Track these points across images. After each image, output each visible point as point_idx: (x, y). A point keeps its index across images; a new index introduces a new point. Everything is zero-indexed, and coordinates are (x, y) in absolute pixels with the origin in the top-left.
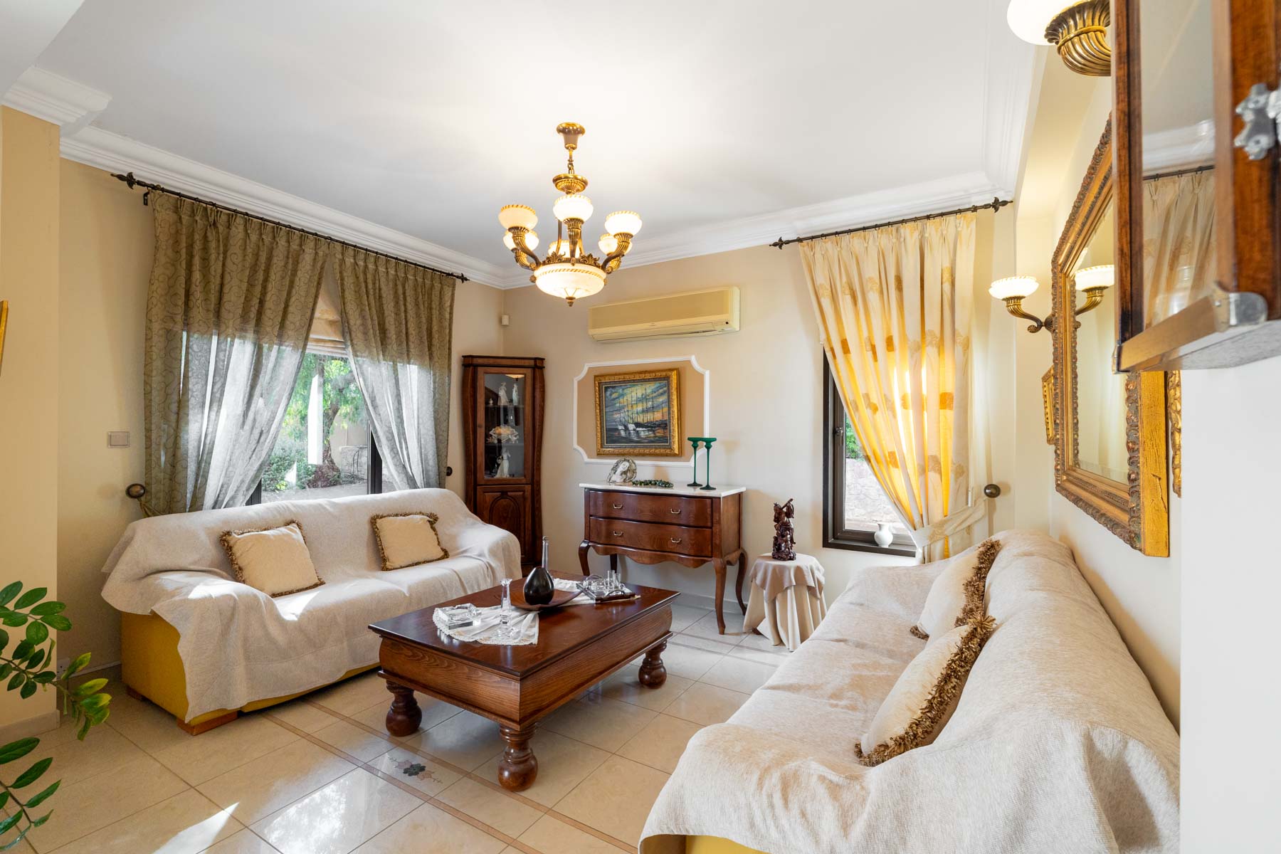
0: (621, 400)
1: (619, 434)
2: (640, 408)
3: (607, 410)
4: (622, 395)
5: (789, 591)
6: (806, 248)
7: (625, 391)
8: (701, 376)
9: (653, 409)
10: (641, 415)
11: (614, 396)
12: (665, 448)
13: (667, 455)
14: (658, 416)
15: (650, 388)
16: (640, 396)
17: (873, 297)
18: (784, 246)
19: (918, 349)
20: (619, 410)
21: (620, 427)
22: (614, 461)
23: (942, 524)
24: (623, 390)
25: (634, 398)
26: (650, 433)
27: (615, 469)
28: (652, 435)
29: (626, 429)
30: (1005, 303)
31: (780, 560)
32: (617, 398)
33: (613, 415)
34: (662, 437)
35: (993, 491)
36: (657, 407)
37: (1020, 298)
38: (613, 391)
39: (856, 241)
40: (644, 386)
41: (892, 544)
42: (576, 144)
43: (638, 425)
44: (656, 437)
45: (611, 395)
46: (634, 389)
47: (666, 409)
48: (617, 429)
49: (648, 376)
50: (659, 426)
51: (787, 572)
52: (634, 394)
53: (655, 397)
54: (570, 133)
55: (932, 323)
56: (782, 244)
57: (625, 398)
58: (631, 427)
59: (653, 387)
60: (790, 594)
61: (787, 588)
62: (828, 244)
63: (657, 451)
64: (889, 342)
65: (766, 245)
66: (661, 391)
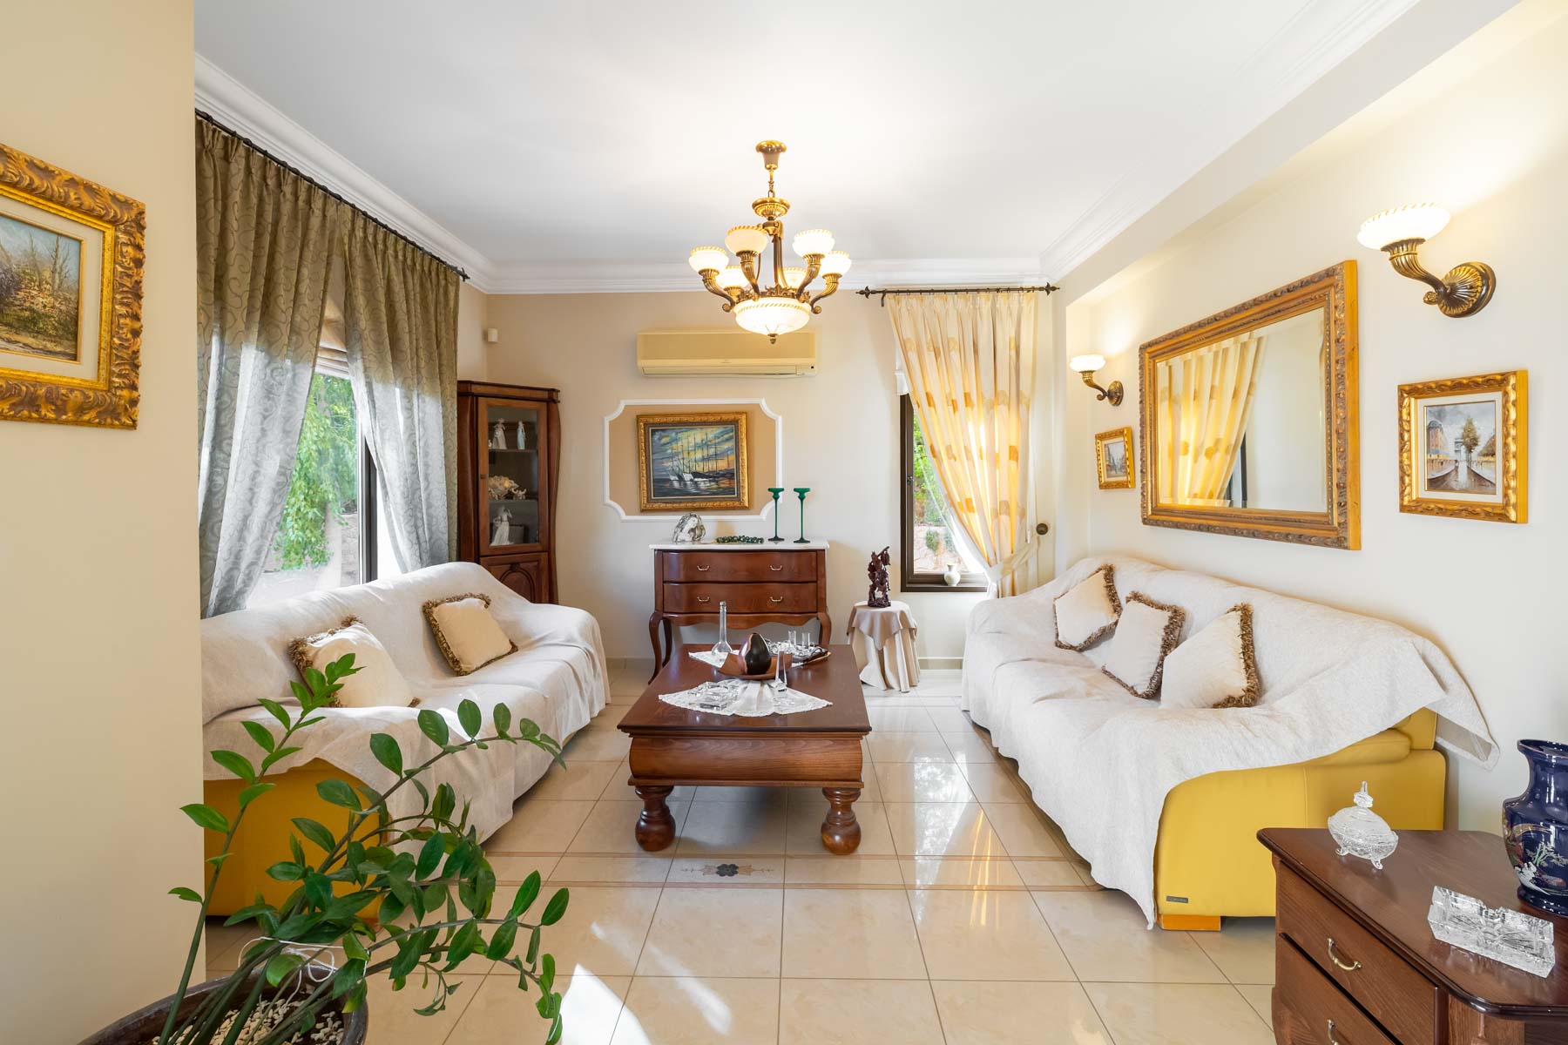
0: (674, 445)
1: (672, 484)
2: (699, 455)
3: (656, 456)
4: (676, 440)
5: (897, 636)
6: (893, 301)
7: (680, 435)
8: (773, 422)
9: (716, 456)
10: (701, 464)
11: (664, 440)
12: (732, 499)
13: (734, 508)
14: (722, 465)
15: (712, 433)
16: (700, 442)
17: (955, 355)
18: (870, 295)
19: (991, 407)
20: (672, 457)
21: (672, 478)
22: (677, 517)
23: (1010, 560)
24: (677, 434)
25: (692, 444)
26: (713, 483)
27: (681, 526)
28: (716, 486)
29: (681, 479)
30: (1081, 375)
31: (880, 607)
32: (668, 443)
33: (663, 463)
34: (728, 488)
35: (1042, 529)
36: (720, 454)
37: (1092, 372)
38: (663, 434)
39: (937, 300)
40: (704, 431)
41: (960, 583)
42: (777, 164)
43: (696, 475)
44: (720, 488)
45: (660, 439)
46: (693, 432)
47: (732, 457)
48: (670, 480)
49: (711, 419)
50: (723, 476)
51: (894, 618)
52: (691, 439)
53: (719, 443)
54: (770, 152)
55: (1003, 385)
56: (869, 294)
57: (680, 444)
58: (688, 477)
59: (715, 433)
60: (898, 638)
61: (895, 634)
62: (913, 300)
63: (723, 504)
64: (967, 396)
65: (852, 290)
66: (726, 436)
